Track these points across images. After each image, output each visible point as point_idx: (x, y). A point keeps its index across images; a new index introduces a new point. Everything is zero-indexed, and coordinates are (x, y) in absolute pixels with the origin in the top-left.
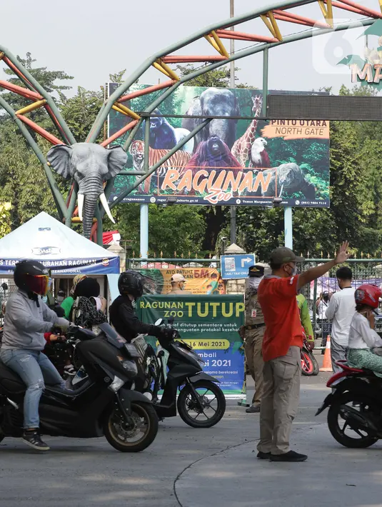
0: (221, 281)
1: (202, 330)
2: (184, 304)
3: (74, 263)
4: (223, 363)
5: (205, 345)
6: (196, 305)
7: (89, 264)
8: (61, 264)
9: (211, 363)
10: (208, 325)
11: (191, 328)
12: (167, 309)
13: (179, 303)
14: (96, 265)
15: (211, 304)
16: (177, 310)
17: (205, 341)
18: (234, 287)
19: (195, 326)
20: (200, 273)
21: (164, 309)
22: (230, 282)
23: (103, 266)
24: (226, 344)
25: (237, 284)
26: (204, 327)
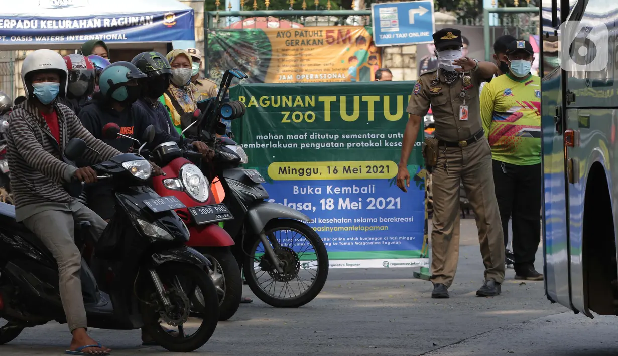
0: (373, 49)
1: (349, 145)
2: (316, 100)
3: (115, 23)
4: (387, 203)
5: (355, 171)
6: (338, 101)
7: (139, 23)
8: (90, 24)
9: (366, 204)
10: (360, 136)
11: (330, 141)
12: (287, 108)
13: (307, 98)
14: (152, 25)
15: (365, 98)
16: (304, 110)
17: (353, 164)
18: (397, 60)
19: (336, 137)
20: (335, 35)
21: (281, 108)
22: (389, 51)
23: (165, 27)
24: (392, 170)
25: (402, 55)
26: (351, 141)
